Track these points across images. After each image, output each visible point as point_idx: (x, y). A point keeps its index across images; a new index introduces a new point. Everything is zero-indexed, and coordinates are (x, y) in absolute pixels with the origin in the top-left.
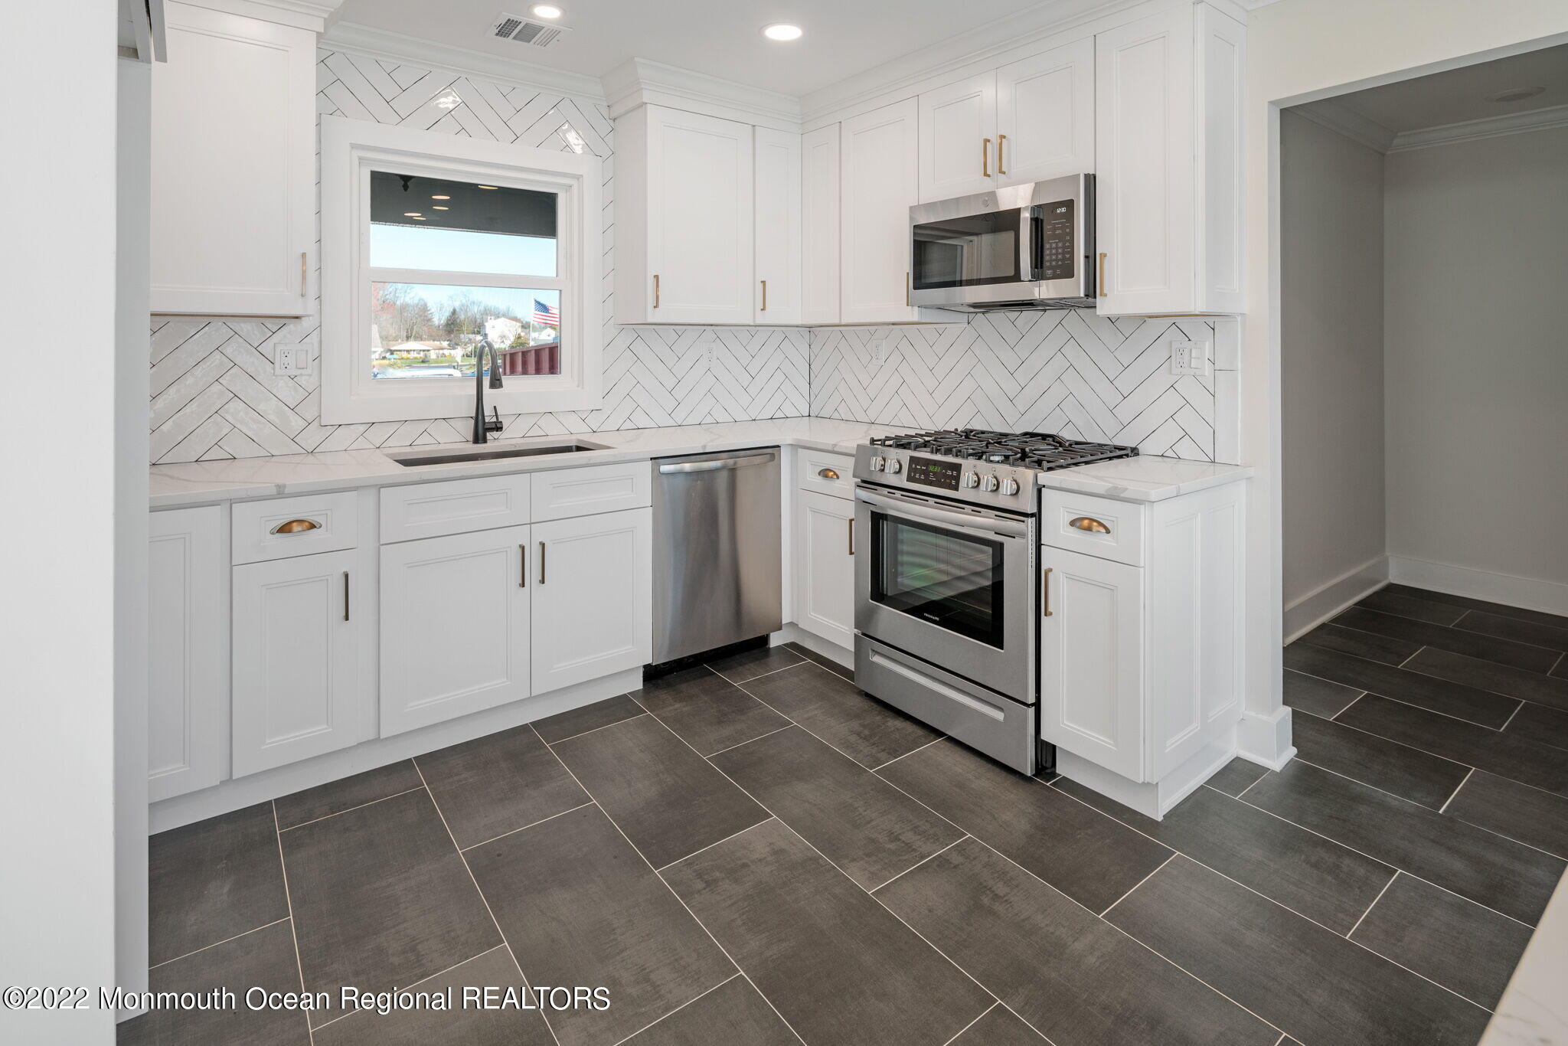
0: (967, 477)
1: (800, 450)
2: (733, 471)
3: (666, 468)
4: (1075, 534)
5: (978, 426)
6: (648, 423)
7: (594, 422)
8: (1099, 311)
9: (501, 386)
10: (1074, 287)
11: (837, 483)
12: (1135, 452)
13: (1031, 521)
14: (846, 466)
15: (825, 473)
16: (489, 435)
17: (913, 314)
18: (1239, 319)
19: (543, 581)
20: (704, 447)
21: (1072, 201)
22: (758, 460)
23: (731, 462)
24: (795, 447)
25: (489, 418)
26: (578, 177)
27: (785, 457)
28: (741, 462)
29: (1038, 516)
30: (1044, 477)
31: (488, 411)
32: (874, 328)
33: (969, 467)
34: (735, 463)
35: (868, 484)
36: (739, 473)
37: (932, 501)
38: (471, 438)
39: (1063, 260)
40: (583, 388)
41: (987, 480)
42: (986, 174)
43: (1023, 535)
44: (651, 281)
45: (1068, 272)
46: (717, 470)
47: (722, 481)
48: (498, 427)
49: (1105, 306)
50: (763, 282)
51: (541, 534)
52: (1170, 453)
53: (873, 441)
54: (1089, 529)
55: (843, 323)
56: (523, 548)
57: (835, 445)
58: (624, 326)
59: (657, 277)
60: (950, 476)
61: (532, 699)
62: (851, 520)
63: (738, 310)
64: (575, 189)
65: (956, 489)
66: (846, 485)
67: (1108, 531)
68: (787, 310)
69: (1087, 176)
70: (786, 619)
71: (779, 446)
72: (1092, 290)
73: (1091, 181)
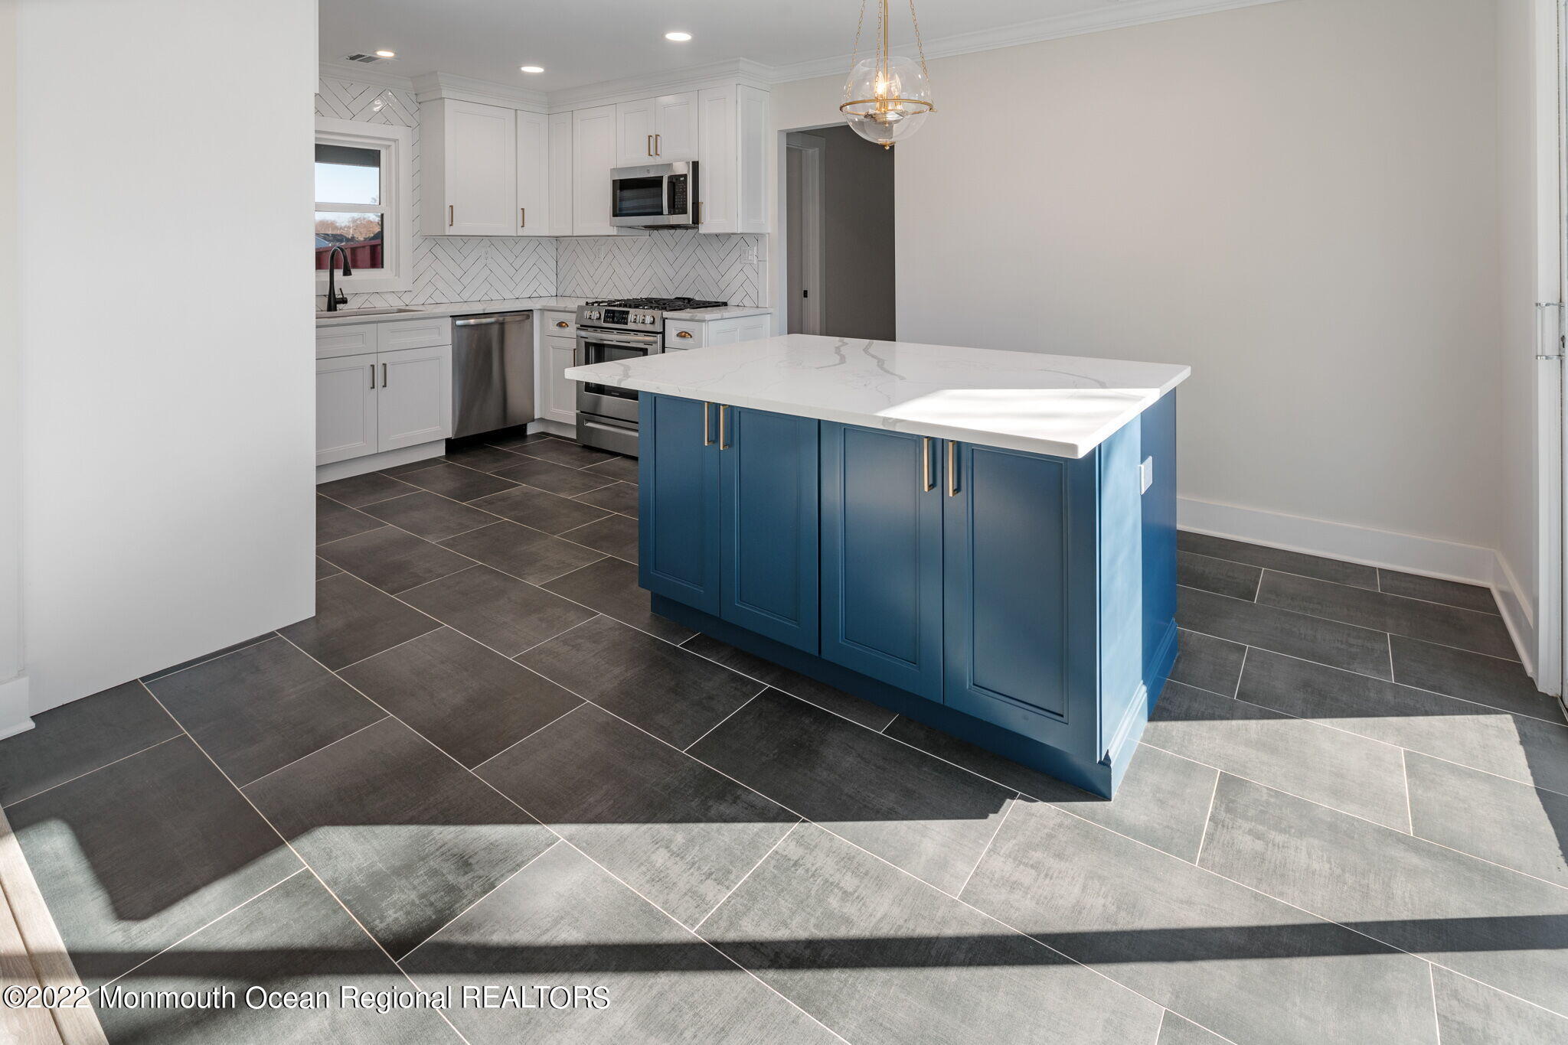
0: (631, 317)
1: (546, 313)
2: (502, 324)
3: (459, 322)
4: (678, 340)
5: (654, 296)
6: (444, 300)
7: (407, 299)
8: (700, 232)
9: (350, 274)
10: (686, 219)
11: (567, 330)
12: (725, 304)
13: (659, 336)
14: (571, 319)
15: (560, 325)
16: (339, 306)
17: (614, 231)
18: (767, 235)
19: (385, 386)
20: (484, 310)
21: (686, 175)
22: (518, 318)
23: (501, 319)
24: (542, 310)
25: (338, 296)
26: (395, 141)
27: (536, 317)
28: (508, 319)
29: (663, 333)
30: (666, 314)
31: (337, 291)
32: (597, 238)
33: (633, 313)
34: (504, 319)
35: (584, 327)
36: (507, 327)
37: (615, 331)
38: (326, 308)
39: (683, 204)
40: (399, 277)
41: (640, 318)
42: (649, 155)
43: (656, 342)
44: (447, 210)
45: (685, 212)
46: (491, 324)
47: (495, 330)
48: (344, 301)
49: (703, 229)
50: (523, 209)
51: (384, 358)
52: (741, 304)
53: (587, 303)
54: (684, 337)
55: (575, 235)
56: (373, 366)
57: (566, 307)
58: (426, 238)
59: (452, 207)
60: (622, 318)
61: (378, 454)
62: (575, 350)
63: (506, 227)
64: (393, 148)
65: (627, 324)
66: (572, 330)
67: (691, 337)
68: (538, 226)
69: (694, 163)
70: (536, 417)
71: (531, 310)
72: (696, 220)
73: (696, 166)
